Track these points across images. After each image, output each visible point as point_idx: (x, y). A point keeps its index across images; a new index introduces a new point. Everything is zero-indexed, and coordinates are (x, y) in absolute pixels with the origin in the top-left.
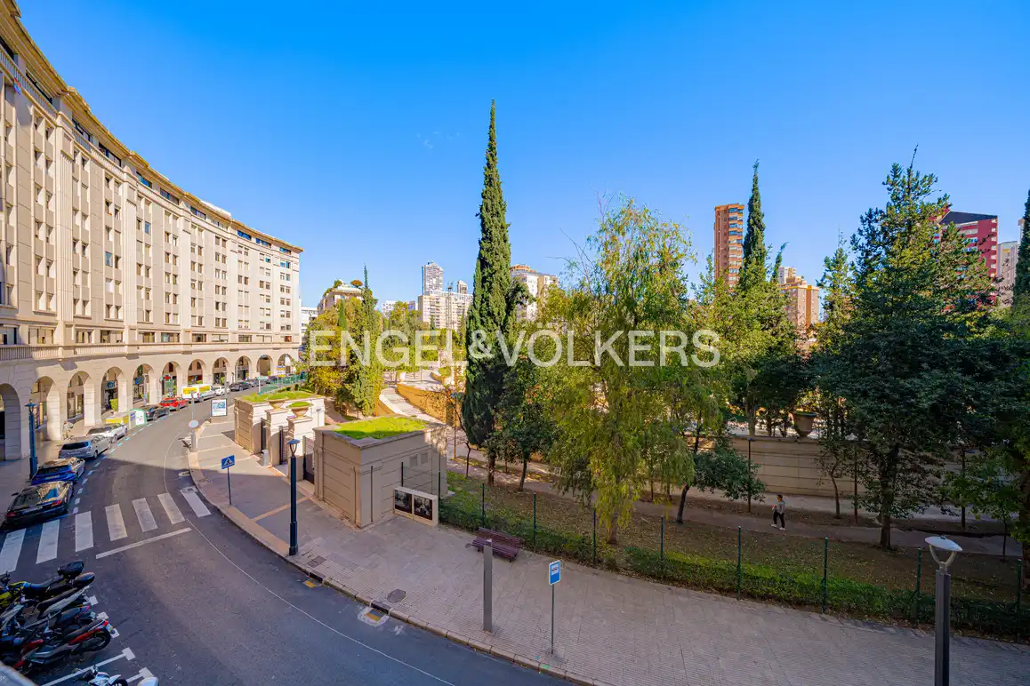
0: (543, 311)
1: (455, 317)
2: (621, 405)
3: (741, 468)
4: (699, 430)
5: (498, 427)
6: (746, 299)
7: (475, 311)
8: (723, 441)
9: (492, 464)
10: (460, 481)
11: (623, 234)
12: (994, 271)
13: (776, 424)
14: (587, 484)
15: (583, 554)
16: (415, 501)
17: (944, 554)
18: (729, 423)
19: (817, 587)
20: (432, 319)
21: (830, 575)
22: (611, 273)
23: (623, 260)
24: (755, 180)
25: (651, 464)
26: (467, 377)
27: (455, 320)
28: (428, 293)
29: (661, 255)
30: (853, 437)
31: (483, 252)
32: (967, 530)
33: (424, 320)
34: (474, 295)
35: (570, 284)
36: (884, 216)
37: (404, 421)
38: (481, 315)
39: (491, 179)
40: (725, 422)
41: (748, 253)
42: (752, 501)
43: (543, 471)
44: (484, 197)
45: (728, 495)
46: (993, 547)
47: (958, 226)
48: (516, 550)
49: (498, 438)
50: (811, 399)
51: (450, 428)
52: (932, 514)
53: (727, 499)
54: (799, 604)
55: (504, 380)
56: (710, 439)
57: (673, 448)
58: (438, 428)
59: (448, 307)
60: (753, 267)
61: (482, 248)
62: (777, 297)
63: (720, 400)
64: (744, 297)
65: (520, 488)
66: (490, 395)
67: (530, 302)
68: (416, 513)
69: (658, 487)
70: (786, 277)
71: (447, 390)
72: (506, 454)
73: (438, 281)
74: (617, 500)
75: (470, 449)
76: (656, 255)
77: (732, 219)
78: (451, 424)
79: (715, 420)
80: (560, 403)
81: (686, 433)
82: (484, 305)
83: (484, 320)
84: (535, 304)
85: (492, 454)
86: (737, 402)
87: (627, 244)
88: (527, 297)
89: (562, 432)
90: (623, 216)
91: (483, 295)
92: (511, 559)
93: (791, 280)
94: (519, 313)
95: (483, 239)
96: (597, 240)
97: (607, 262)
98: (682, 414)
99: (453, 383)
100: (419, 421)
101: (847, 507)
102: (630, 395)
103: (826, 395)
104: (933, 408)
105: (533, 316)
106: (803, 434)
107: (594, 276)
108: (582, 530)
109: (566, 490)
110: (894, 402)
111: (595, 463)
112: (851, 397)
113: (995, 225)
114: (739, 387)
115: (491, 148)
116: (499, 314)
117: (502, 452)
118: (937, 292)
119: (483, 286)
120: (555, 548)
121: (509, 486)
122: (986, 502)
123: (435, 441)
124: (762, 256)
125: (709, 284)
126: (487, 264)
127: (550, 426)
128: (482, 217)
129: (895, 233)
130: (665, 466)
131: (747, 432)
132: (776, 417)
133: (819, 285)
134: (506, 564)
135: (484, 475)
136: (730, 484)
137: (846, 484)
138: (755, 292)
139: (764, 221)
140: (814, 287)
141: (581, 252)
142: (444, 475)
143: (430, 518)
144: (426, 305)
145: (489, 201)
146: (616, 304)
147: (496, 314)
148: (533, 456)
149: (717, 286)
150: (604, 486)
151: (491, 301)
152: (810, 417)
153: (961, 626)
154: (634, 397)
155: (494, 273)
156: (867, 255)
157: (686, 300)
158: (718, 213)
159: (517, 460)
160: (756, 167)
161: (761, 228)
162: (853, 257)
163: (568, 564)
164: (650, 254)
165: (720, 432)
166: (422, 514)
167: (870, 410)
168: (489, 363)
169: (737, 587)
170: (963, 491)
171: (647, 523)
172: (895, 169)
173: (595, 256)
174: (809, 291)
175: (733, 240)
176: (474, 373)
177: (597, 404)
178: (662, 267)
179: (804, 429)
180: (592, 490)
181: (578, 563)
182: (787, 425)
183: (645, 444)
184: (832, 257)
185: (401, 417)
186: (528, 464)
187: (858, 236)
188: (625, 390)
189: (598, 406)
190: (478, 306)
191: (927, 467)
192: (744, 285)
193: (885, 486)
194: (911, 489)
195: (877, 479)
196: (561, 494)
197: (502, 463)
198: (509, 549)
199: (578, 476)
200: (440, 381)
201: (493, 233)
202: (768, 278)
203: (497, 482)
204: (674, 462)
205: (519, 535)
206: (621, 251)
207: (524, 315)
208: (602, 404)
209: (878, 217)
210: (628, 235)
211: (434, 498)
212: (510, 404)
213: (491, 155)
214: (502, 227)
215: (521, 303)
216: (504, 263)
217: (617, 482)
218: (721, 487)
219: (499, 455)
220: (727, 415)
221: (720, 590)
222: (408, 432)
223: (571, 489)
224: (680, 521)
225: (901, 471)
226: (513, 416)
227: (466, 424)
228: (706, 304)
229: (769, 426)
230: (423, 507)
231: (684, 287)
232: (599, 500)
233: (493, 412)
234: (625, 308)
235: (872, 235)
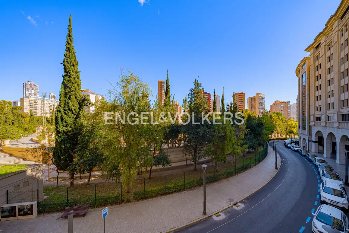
0: (98, 110)
1: (48, 110)
2: (130, 143)
3: (166, 157)
4: (155, 148)
5: (75, 160)
6: (166, 109)
7: (60, 108)
8: (161, 150)
9: (72, 177)
10: (53, 190)
11: (130, 84)
12: (210, 105)
13: (174, 143)
14: (118, 174)
15: (118, 201)
16: (19, 209)
17: (204, 168)
18: (163, 145)
19: (183, 185)
20: (31, 111)
21: (186, 180)
22: (126, 97)
23: (130, 93)
24: (168, 75)
25: (140, 162)
26: (56, 139)
27: (48, 112)
28: (28, 97)
29: (143, 93)
30: (189, 144)
31: (65, 81)
32: (208, 162)
33: (25, 111)
34: (60, 101)
35: (110, 99)
36: (194, 91)
37: (8, 167)
38: (64, 110)
39: (69, 50)
40: (162, 145)
41: (166, 96)
42: (169, 166)
43: (99, 174)
44: (65, 56)
45: (163, 166)
46: (211, 164)
47: (205, 95)
48: (86, 211)
49: (75, 165)
50: (181, 136)
51: (45, 165)
52: (203, 160)
53: (162, 167)
54: (179, 191)
55: (78, 139)
56: (158, 150)
57: (147, 155)
58: (36, 167)
59: (43, 106)
60: (167, 100)
61: (64, 79)
62: (173, 109)
63: (160, 139)
64: (165, 108)
65: (88, 184)
66: (70, 147)
67: (91, 106)
68: (19, 215)
69: (143, 169)
70: (175, 103)
71: (43, 147)
72: (80, 171)
73: (36, 92)
74: (129, 177)
75: (59, 173)
76: (141, 93)
77: (163, 85)
78: (46, 163)
79: (159, 145)
80: (106, 145)
81: (151, 150)
82: (66, 105)
83: (67, 112)
84: (94, 106)
85: (72, 173)
86: (164, 139)
87: (131, 88)
88: (90, 103)
89: (107, 157)
90: (130, 78)
91: (65, 101)
92: (84, 215)
93: (176, 104)
94: (86, 110)
95: (65, 75)
96: (120, 85)
97: (124, 93)
98: (150, 144)
99: (47, 142)
100: (21, 165)
101: (188, 163)
102: (133, 140)
103: (184, 135)
104: (202, 135)
105: (93, 111)
106: (179, 145)
107: (119, 98)
108: (117, 192)
109: (110, 179)
110: (196, 135)
111: (121, 166)
112: (188, 134)
113: (210, 96)
114: (165, 134)
115: (70, 35)
116: (75, 110)
117: (78, 170)
118: (202, 109)
119: (65, 97)
120: (105, 203)
121: (82, 184)
122: (210, 155)
123: (34, 174)
124: (169, 97)
125: (157, 104)
126: (68, 87)
127: (102, 155)
128: (64, 65)
129: (195, 95)
130: (145, 162)
131: (167, 147)
132: (173, 142)
133: (182, 106)
134: (81, 219)
135: (68, 183)
136: (163, 163)
137: (188, 157)
138: (168, 107)
139: (170, 87)
140: (181, 107)
141: (114, 88)
142: (41, 189)
143: (32, 214)
144: (26, 103)
145: (69, 59)
146: (128, 108)
147: (73, 110)
148: (94, 169)
149: (159, 104)
150: (124, 173)
151: (70, 104)
152: (181, 141)
153: (207, 183)
154: (134, 140)
155: (72, 91)
156: (191, 99)
157: (150, 108)
158: (159, 83)
159: (86, 173)
160: (167, 71)
161: (169, 89)
162: (188, 100)
163: (111, 207)
164: (139, 92)
165: (160, 148)
166: (26, 214)
167: (192, 138)
168: (70, 131)
169: (166, 192)
170: (207, 154)
171: (139, 182)
172: (195, 80)
173: (119, 90)
174: (180, 107)
175: (163, 91)
176: (60, 137)
177: (121, 144)
178: (143, 97)
179: (180, 144)
180: (120, 176)
181: (115, 205)
182: (176, 143)
183: (139, 155)
184: (184, 99)
185: (6, 165)
186: (92, 172)
187: (189, 95)
188: (132, 138)
189: (122, 145)
190: (63, 106)
191: (202, 149)
192: (165, 105)
193: (195, 155)
194: (199, 155)
195: (193, 154)
196: (107, 181)
197: (78, 175)
198: (83, 211)
199: (115, 172)
200: (38, 142)
201: (71, 74)
202: (171, 103)
203: (75, 184)
204: (148, 160)
205: (88, 204)
206: (129, 90)
207: (89, 111)
208: (123, 144)
209: (193, 91)
210: (132, 85)
211: (35, 203)
212: (82, 149)
213: (70, 39)
214: (76, 72)
215: (87, 106)
216: (78, 88)
217: (129, 170)
218: (161, 164)
219: (76, 172)
220: (162, 143)
221: (162, 195)
222: (12, 173)
223: (111, 178)
224: (150, 178)
225: (198, 151)
226: (83, 154)
227: (56, 161)
228: (156, 110)
229: (172, 144)
230: (26, 210)
231: (150, 104)
232: (123, 179)
233: (72, 154)
234: (131, 110)
235: (192, 95)
